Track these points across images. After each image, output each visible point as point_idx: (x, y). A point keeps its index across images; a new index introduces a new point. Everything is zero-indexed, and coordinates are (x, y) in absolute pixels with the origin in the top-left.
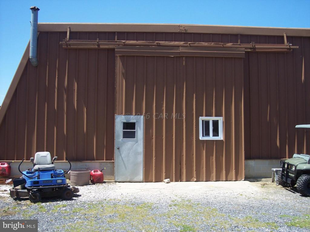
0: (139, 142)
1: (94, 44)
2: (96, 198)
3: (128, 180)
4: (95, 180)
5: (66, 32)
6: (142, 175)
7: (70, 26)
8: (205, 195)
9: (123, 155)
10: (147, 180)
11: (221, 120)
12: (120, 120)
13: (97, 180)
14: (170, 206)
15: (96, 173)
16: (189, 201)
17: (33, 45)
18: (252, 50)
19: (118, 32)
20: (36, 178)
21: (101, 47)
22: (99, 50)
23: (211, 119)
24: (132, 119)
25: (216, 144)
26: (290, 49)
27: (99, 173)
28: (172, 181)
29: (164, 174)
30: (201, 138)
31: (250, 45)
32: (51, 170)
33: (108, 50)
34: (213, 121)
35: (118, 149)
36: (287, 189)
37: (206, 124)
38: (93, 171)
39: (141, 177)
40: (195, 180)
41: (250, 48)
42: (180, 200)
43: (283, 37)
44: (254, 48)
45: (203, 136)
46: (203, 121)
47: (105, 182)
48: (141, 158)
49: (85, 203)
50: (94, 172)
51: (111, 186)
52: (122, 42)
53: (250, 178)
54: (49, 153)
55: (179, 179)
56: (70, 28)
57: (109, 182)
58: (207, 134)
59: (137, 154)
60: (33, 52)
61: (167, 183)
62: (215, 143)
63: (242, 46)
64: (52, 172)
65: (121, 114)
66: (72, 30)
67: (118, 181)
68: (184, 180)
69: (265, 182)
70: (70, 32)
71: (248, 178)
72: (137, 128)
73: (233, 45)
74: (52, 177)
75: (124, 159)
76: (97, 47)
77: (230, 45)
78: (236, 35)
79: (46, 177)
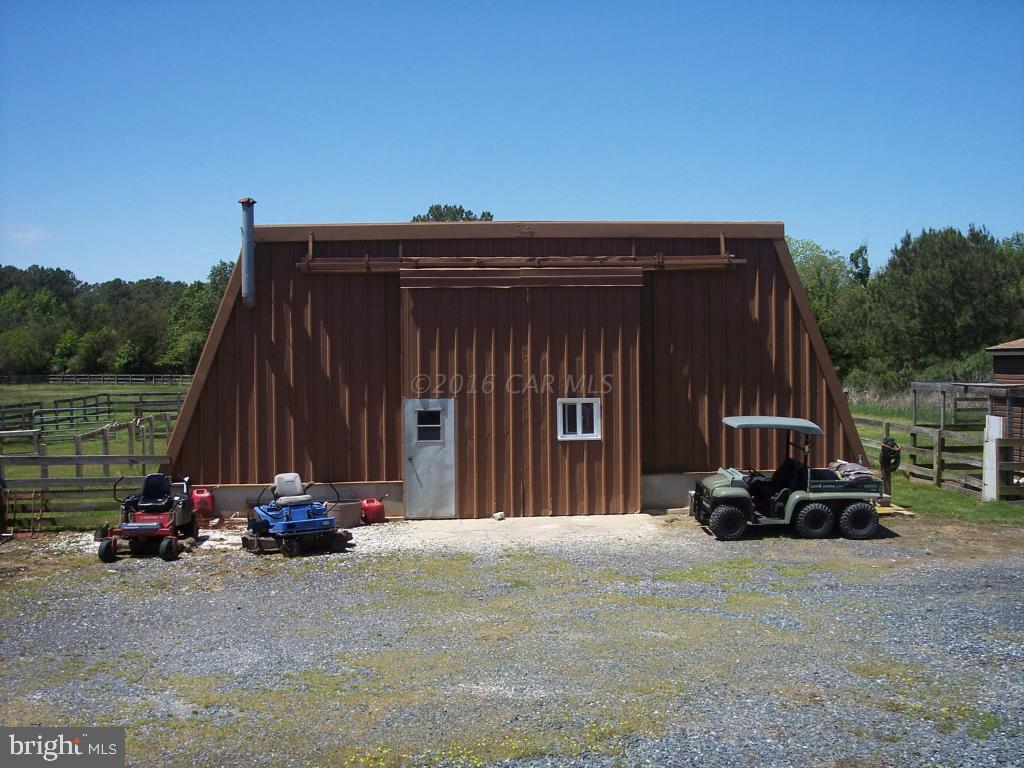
0: (447, 445)
1: (360, 266)
2: (383, 547)
3: (429, 516)
4: (370, 518)
5: (307, 243)
6: (453, 504)
7: (314, 230)
8: (560, 540)
9: (419, 471)
10: (462, 514)
11: (597, 403)
12: (411, 407)
13: (374, 517)
14: (501, 557)
15: (371, 504)
16: (531, 549)
17: (248, 272)
18: (658, 268)
19: (403, 241)
20: (285, 518)
21: (373, 270)
22: (368, 276)
23: (579, 402)
24: (433, 405)
25: (588, 448)
26: (730, 265)
27: (377, 503)
28: (507, 515)
29: (494, 504)
30: (561, 437)
31: (655, 260)
32: (306, 505)
33: (386, 274)
34: (584, 405)
35: (410, 459)
36: (704, 529)
37: (570, 411)
38: (365, 501)
39: (452, 510)
40: (551, 513)
41: (655, 266)
42: (516, 548)
43: (718, 240)
44: (661, 265)
45: (564, 433)
46: (564, 405)
47: (387, 521)
48: (451, 476)
49: (369, 555)
50: (368, 502)
51: (401, 527)
52: (412, 260)
53: (651, 508)
54: (297, 475)
55: (520, 511)
56: (313, 234)
57: (395, 520)
58: (572, 429)
59: (443, 467)
60: (249, 285)
61: (500, 519)
62: (586, 446)
63: (638, 262)
64: (309, 508)
65: (414, 396)
66: (317, 239)
67: (411, 517)
68: (531, 514)
69: (676, 516)
70: (314, 243)
71: (647, 509)
72: (444, 422)
73: (622, 259)
74: (309, 517)
75: (421, 478)
76: (365, 270)
77: (615, 259)
78: (628, 240)
79: (300, 518)
